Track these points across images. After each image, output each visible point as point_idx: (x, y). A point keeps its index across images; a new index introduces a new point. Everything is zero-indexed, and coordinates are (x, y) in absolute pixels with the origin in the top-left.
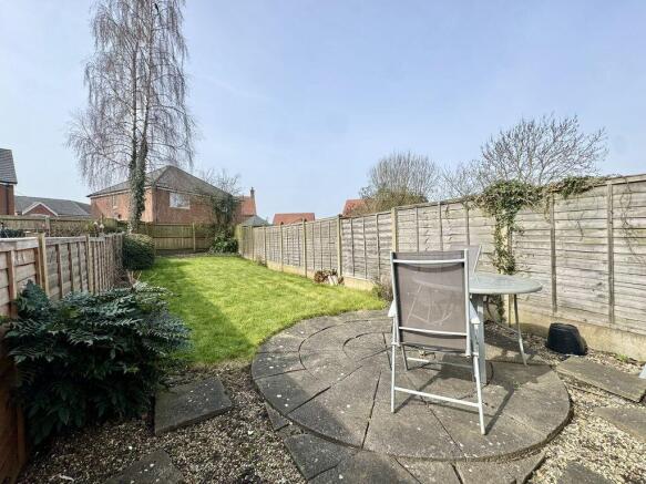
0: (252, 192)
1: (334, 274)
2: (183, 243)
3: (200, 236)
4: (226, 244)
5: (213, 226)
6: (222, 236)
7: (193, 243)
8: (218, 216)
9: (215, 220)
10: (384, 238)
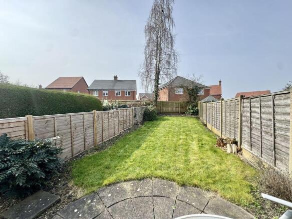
0: (220, 82)
1: (235, 143)
2: (175, 109)
3: (182, 107)
4: (192, 111)
5: (188, 102)
6: (191, 107)
7: (179, 110)
8: (190, 97)
9: (189, 99)
10: (280, 121)
